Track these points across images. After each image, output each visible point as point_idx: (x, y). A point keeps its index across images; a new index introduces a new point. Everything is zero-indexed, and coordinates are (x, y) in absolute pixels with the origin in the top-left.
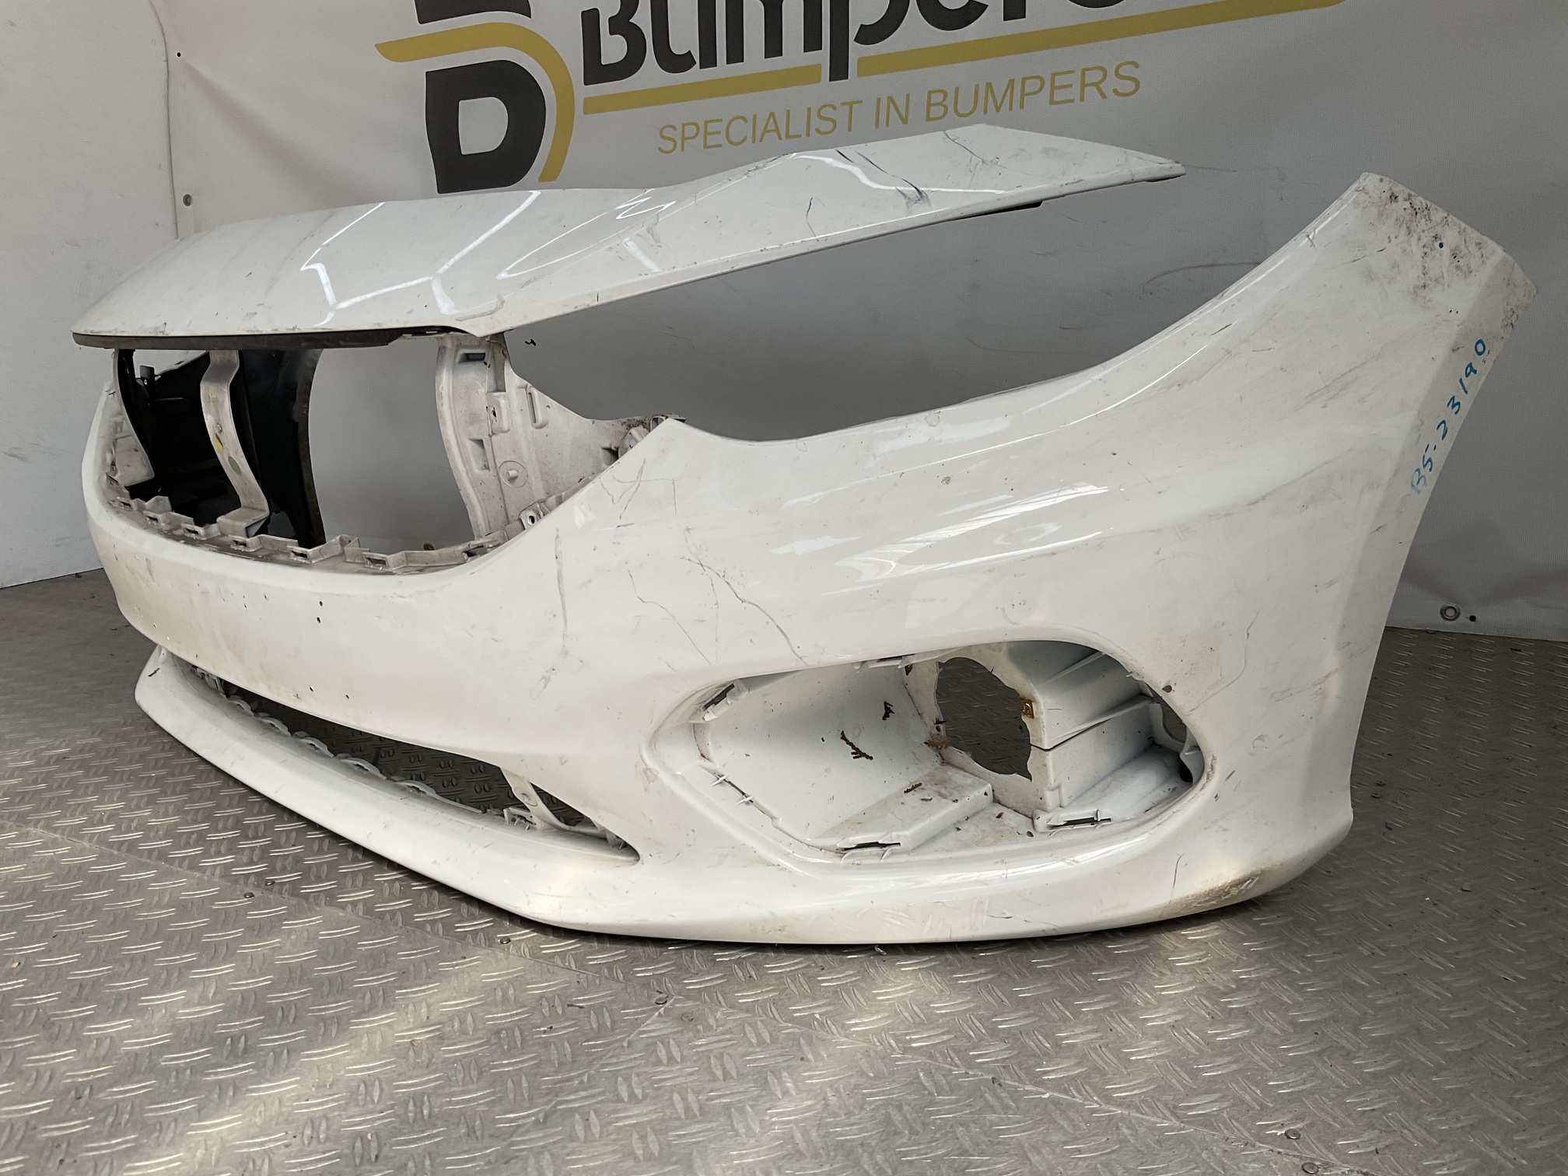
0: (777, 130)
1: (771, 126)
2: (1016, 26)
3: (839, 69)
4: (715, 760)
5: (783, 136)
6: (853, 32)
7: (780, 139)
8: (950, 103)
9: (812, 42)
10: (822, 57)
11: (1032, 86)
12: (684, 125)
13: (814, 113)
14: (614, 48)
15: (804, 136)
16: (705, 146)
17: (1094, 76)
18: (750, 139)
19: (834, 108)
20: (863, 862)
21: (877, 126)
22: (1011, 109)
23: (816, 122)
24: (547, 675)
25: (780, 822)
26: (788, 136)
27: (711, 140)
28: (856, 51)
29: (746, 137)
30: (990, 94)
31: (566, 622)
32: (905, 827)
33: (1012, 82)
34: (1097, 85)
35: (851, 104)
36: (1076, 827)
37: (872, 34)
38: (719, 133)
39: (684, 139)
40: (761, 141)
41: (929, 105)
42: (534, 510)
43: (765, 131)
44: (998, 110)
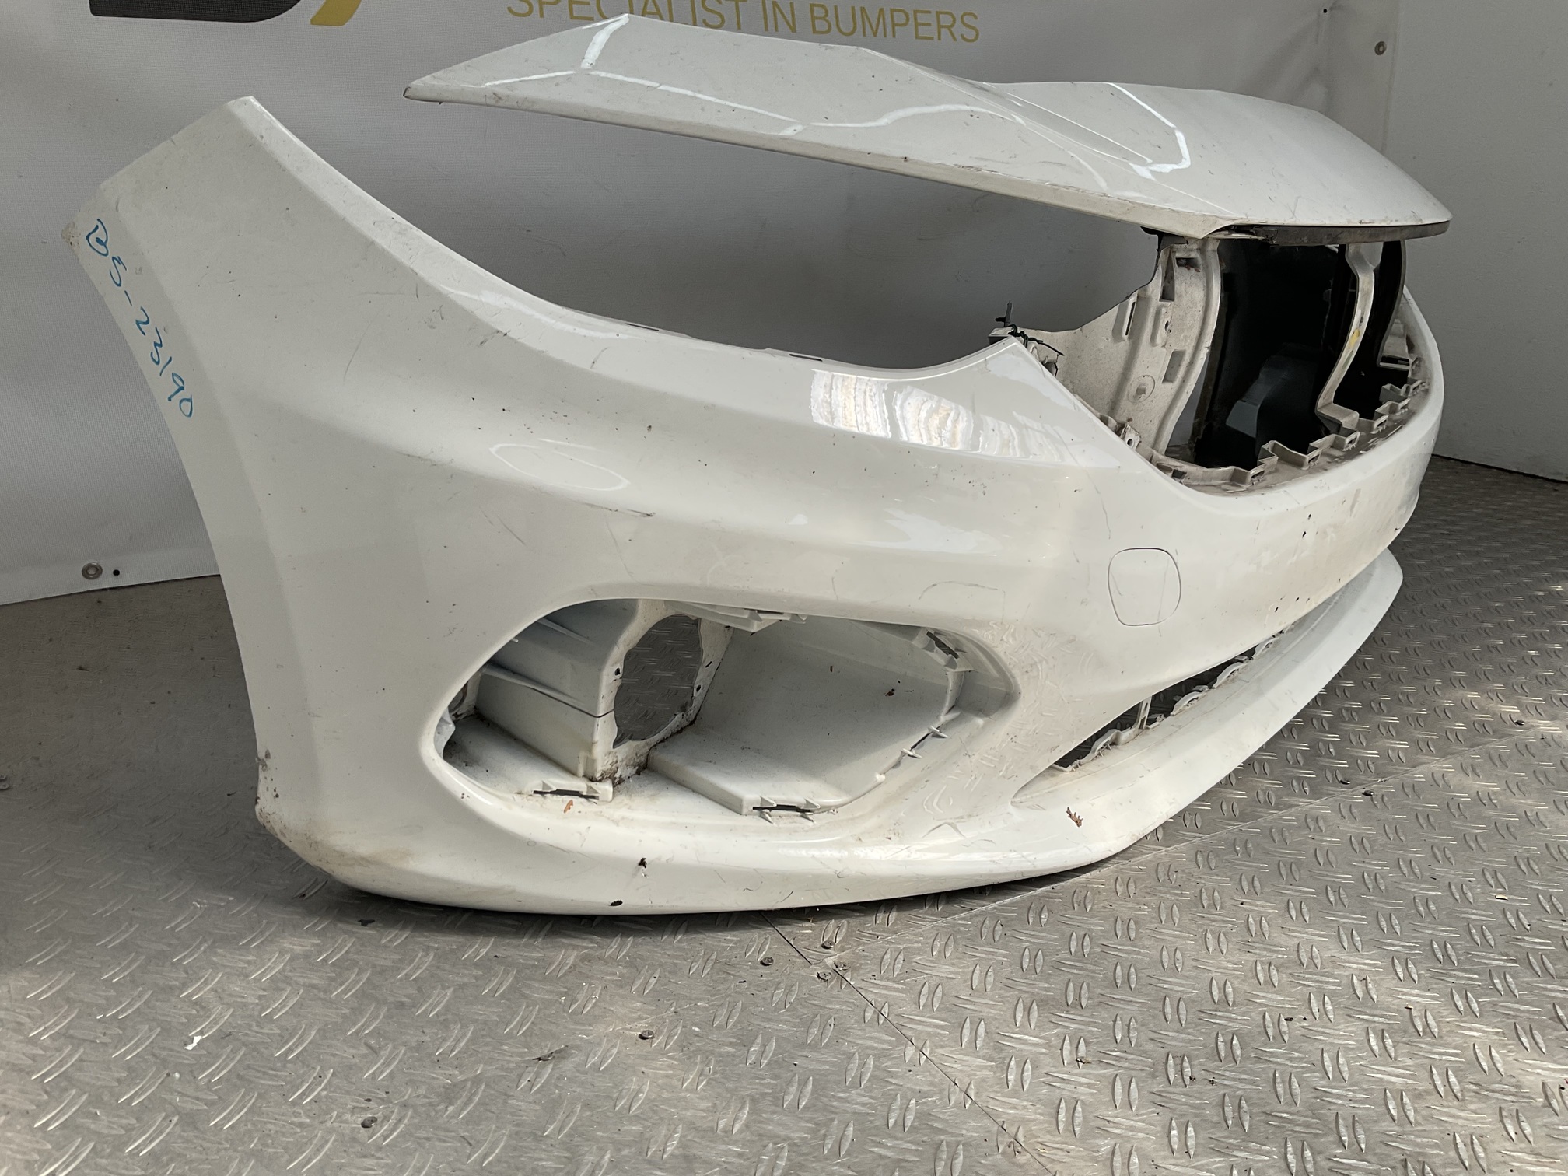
1: (651, 8)
8: (832, 18)
11: (899, 18)
13: (698, 4)
17: (946, 20)
19: (719, 2)
22: (886, 36)
30: (865, 18)
35: (737, 1)
39: (541, 4)
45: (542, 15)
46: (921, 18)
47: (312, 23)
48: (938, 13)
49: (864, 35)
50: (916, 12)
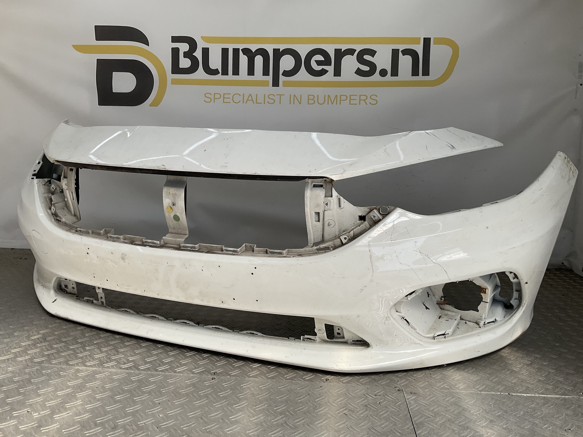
0: (252, 100)
1: (250, 98)
2: (337, 79)
3: (276, 83)
4: (403, 312)
5: (255, 102)
6: (281, 72)
7: (254, 103)
8: (316, 99)
9: (266, 72)
10: (270, 78)
11: (343, 98)
12: (215, 94)
13: (266, 96)
14: (185, 63)
15: (263, 103)
16: (224, 102)
17: (363, 98)
18: (242, 102)
19: (274, 96)
20: (441, 340)
21: (290, 104)
22: (337, 104)
23: (267, 99)
24: (362, 288)
25: (418, 331)
26: (257, 103)
27: (226, 100)
28: (282, 79)
29: (240, 101)
30: (329, 98)
31: (373, 271)
32: (450, 329)
33: (336, 96)
34: (364, 100)
35: (280, 95)
36: (490, 324)
37: (287, 74)
38: (229, 98)
39: (215, 98)
40: (246, 103)
41: (309, 99)
42: (347, 236)
43: (248, 100)
44: (332, 104)
45: (214, 102)
46: (352, 97)
47: (150, 106)
48: (360, 96)
49: (328, 104)
50: (350, 96)
